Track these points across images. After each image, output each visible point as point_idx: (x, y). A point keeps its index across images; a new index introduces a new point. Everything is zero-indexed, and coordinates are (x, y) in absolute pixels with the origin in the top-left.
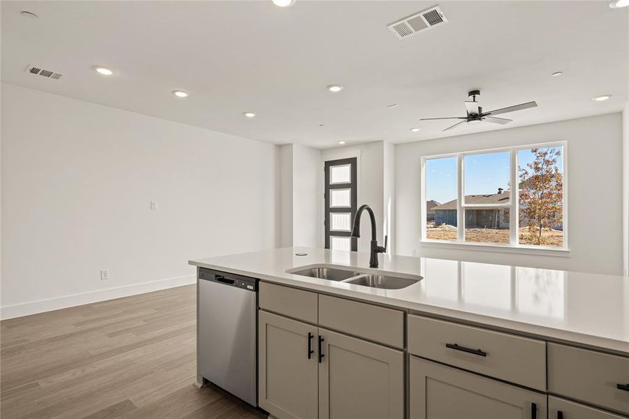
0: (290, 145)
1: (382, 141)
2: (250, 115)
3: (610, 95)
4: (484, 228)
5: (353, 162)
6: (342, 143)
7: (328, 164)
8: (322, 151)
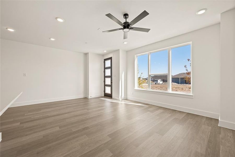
0: (88, 53)
1: (119, 50)
2: (52, 39)
3: (205, 9)
4: (187, 84)
5: (111, 58)
6: (105, 51)
7: (105, 60)
8: (103, 55)
